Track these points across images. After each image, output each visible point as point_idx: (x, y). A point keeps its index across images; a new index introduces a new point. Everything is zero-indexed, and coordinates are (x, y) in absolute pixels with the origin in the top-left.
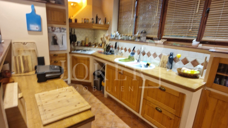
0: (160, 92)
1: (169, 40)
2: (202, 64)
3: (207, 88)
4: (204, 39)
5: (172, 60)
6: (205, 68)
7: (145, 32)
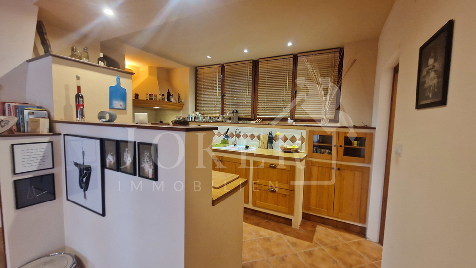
0: (271, 170)
1: (264, 119)
2: (299, 140)
3: (309, 159)
4: (296, 117)
5: (271, 140)
6: (302, 143)
7: (237, 112)
